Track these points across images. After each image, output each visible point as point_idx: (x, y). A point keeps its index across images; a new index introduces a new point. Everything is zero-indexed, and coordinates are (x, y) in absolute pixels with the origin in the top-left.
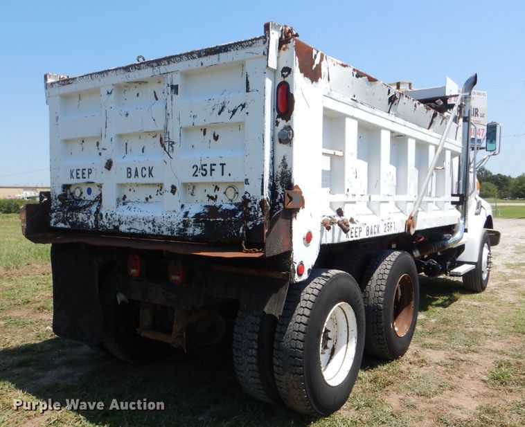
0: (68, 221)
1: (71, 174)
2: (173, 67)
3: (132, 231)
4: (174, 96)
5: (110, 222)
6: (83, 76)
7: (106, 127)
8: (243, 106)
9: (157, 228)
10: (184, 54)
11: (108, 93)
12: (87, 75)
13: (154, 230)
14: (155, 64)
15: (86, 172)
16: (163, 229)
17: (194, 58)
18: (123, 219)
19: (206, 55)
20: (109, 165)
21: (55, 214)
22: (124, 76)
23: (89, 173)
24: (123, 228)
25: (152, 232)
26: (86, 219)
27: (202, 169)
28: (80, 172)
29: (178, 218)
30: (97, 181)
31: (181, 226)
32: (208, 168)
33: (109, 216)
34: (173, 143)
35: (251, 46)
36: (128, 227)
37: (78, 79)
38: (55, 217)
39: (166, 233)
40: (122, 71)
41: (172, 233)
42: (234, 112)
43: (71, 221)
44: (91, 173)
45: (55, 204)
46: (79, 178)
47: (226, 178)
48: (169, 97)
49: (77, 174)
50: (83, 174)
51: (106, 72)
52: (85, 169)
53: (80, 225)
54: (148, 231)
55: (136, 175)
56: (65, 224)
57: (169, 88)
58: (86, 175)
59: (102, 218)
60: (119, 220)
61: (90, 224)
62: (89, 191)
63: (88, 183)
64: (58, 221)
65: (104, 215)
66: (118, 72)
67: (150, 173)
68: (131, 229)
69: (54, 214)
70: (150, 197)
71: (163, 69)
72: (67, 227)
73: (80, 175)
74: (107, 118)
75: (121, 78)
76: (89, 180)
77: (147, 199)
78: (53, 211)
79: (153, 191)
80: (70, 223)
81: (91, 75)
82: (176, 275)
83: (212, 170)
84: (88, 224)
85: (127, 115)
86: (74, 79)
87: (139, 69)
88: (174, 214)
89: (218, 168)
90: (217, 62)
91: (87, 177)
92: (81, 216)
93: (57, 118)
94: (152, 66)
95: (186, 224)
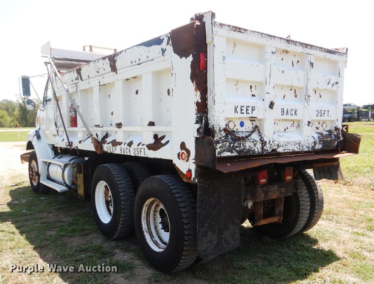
0: (235, 149)
1: (236, 110)
2: (312, 51)
3: (286, 151)
4: (311, 69)
5: (271, 146)
6: (254, 32)
7: (270, 77)
8: (337, 83)
9: (301, 147)
10: (319, 47)
11: (272, 53)
12: (258, 32)
13: (300, 149)
14: (309, 47)
15: (250, 109)
16: (304, 147)
17: (322, 51)
18: (281, 144)
19: (327, 52)
20: (272, 105)
21: (221, 145)
22: (285, 45)
23: (252, 110)
24: (280, 150)
25: (298, 150)
26: (253, 146)
27: (320, 113)
28: (244, 109)
29: (311, 141)
30: (259, 117)
31: (313, 145)
32: (322, 112)
33: (271, 143)
34: (309, 96)
35: (342, 55)
36: (284, 148)
37: (249, 32)
38: (220, 147)
39: (305, 150)
40: (285, 41)
41: (309, 149)
42: (333, 85)
43: (238, 149)
44: (254, 110)
45: (220, 136)
46: (243, 113)
47: (329, 118)
48: (309, 69)
49: (242, 110)
50: (247, 110)
51: (274, 37)
52: (249, 107)
53: (247, 152)
54: (296, 150)
55: (287, 113)
56: (232, 152)
57: (309, 63)
58: (250, 111)
59: (266, 144)
60: (278, 145)
61: (256, 150)
62: (242, 124)
63: (252, 117)
64: (224, 151)
65: (268, 142)
66: (282, 40)
67: (295, 113)
68: (285, 149)
69: (219, 145)
70: (287, 128)
71: (308, 50)
72: (233, 154)
73: (244, 111)
74: (271, 70)
75: (284, 46)
76: (253, 116)
77: (285, 130)
78: (218, 142)
79: (289, 124)
80: (237, 151)
81: (262, 34)
82: (289, 176)
83: (324, 113)
84: (254, 150)
85: (283, 72)
86: (246, 30)
87: (295, 45)
88: (309, 138)
89: (326, 112)
90: (330, 58)
91: (251, 113)
92: (248, 145)
93: (224, 58)
94: (303, 46)
95: (315, 143)
